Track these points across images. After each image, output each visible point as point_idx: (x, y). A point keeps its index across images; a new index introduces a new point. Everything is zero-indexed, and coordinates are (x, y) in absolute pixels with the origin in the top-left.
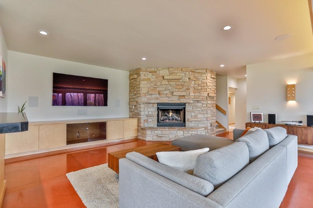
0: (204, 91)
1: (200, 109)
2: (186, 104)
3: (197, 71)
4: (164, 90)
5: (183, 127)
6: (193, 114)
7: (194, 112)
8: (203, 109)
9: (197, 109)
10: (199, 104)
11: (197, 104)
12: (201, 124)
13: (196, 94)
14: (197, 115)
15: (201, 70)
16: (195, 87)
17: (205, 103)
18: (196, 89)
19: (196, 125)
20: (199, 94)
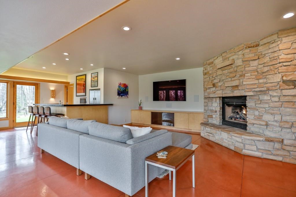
0: (274, 73)
1: (267, 106)
2: (247, 97)
3: (261, 43)
4: (219, 81)
5: (243, 130)
6: (257, 113)
7: (257, 110)
8: (272, 105)
9: (262, 106)
10: (266, 97)
11: (261, 97)
12: (269, 131)
13: (261, 81)
14: (262, 116)
15: (269, 38)
16: (259, 70)
17: (275, 94)
18: (260, 72)
19: (261, 131)
20: (265, 80)
